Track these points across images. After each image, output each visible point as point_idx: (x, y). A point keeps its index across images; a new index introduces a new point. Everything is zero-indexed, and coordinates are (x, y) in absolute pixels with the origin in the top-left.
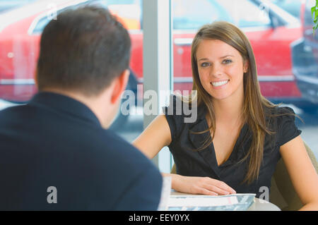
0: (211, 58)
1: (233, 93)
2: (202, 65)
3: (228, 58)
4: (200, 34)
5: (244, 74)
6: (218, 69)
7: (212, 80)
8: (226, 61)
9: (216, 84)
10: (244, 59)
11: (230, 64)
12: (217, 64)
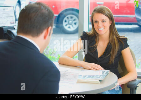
0: (98, 20)
1: (106, 33)
2: (95, 22)
3: (104, 20)
4: (95, 11)
5: (110, 25)
6: (101, 24)
7: (98, 28)
8: (103, 21)
9: (100, 29)
10: (110, 20)
11: (105, 22)
12: (100, 22)
